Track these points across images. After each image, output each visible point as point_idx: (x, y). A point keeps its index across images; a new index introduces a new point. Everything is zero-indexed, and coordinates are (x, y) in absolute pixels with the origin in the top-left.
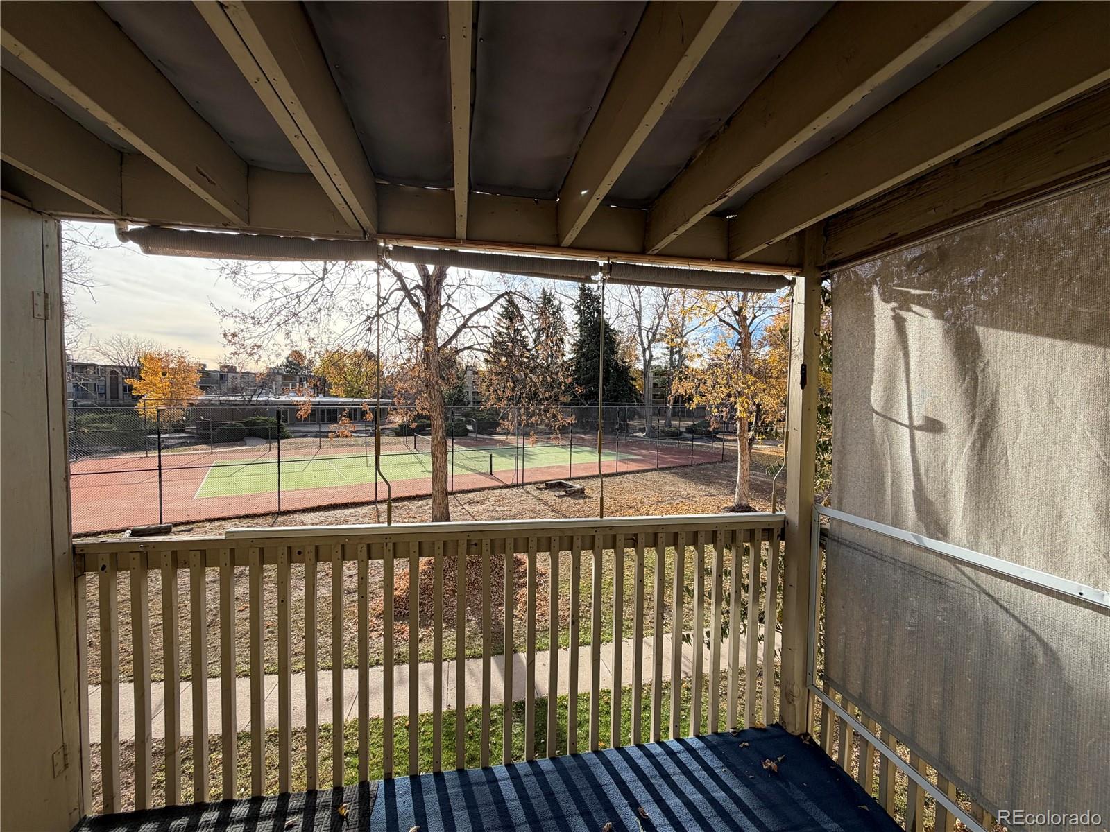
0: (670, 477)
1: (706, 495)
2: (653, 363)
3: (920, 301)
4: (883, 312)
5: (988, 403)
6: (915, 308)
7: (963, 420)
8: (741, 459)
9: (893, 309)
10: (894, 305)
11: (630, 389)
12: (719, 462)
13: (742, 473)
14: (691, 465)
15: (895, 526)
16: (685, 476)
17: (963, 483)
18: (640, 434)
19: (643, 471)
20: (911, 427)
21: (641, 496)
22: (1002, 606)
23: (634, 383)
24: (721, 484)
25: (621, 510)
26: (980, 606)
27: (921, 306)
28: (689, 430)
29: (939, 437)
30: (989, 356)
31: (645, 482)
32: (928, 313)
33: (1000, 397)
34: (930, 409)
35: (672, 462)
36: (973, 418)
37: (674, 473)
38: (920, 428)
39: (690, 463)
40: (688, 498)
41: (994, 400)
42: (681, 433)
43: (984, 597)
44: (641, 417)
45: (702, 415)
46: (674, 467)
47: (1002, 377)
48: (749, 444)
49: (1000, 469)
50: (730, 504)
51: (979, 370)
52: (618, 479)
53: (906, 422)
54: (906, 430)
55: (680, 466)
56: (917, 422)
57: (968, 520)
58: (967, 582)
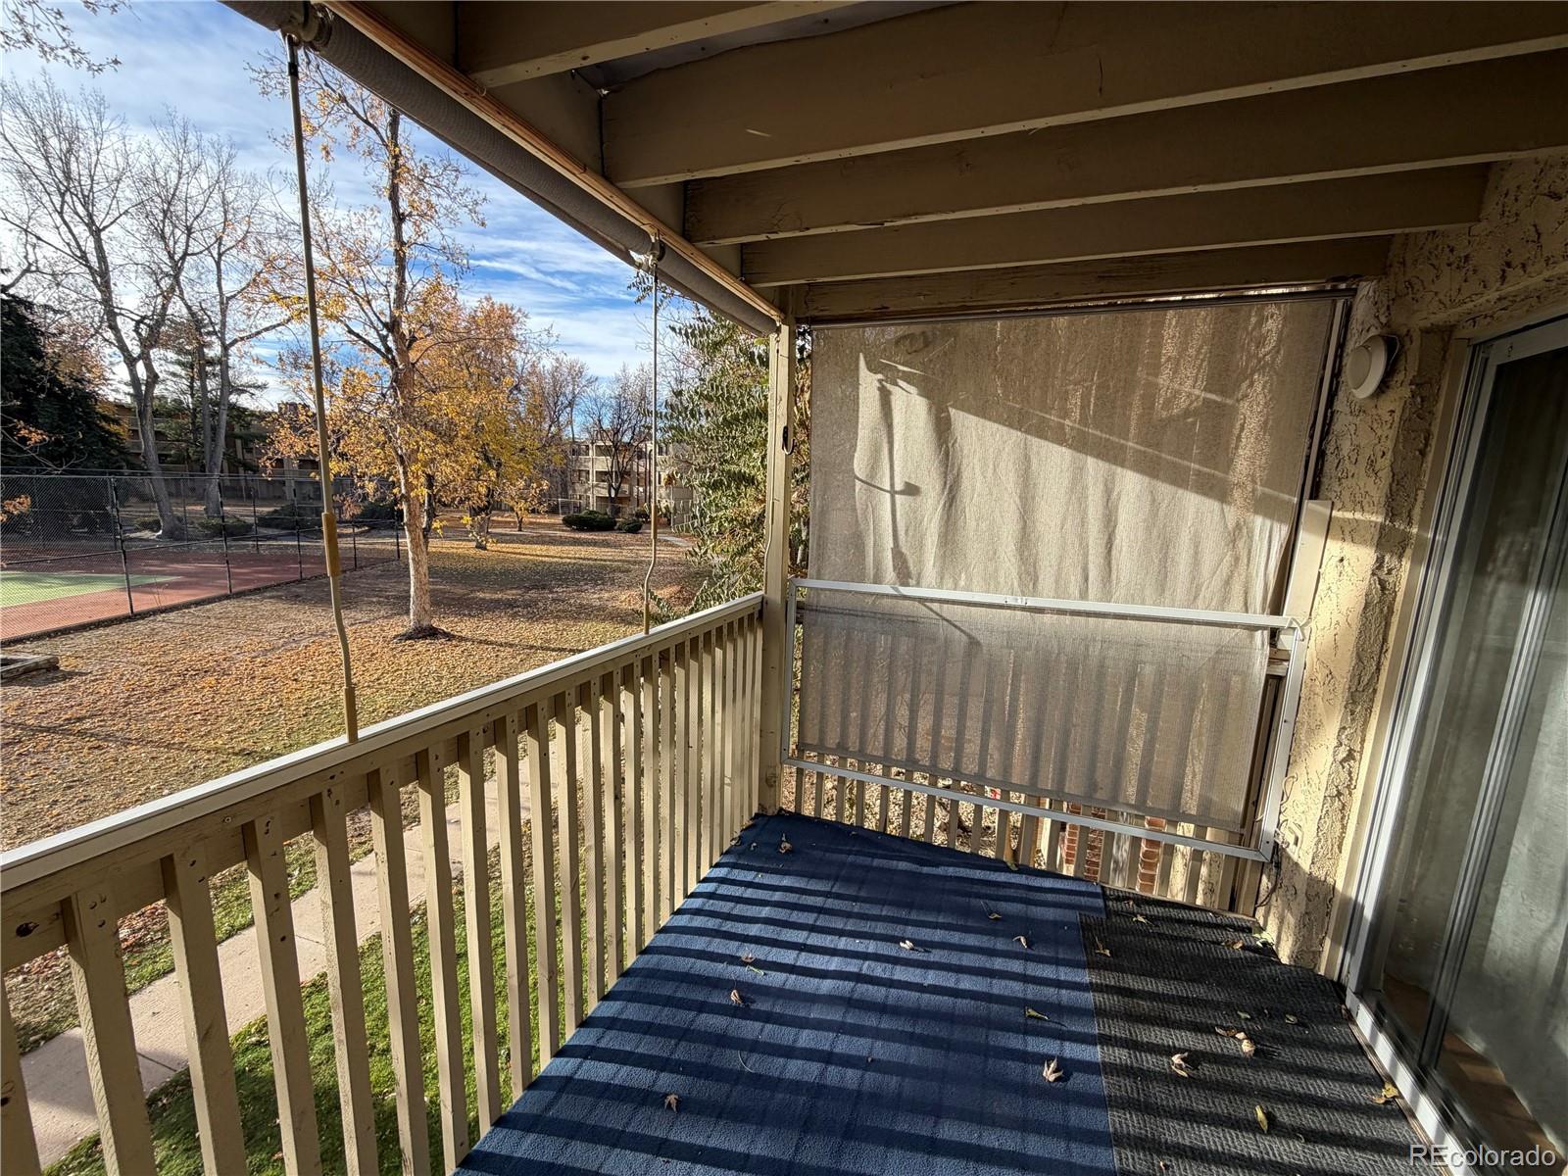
0: (267, 606)
1: (352, 625)
2: (158, 391)
3: (908, 378)
4: (869, 383)
5: (955, 472)
6: (901, 383)
7: (938, 487)
8: (414, 559)
9: (880, 381)
10: (880, 376)
11: (105, 441)
12: (351, 570)
13: (418, 580)
14: (301, 581)
15: (875, 583)
16: (296, 598)
17: (936, 538)
18: (147, 534)
19: (197, 603)
20: (893, 493)
21: (219, 649)
22: (956, 626)
23: (114, 428)
24: (370, 603)
25: (184, 682)
26: (943, 629)
27: (908, 383)
28: (265, 522)
29: (919, 499)
30: (958, 435)
31: (214, 622)
32: (913, 390)
33: (963, 468)
34: (913, 476)
35: (260, 580)
36: (945, 483)
37: (270, 598)
38: (902, 493)
39: (298, 577)
40: (323, 634)
41: (959, 469)
42: (248, 527)
43: (945, 623)
44: (144, 499)
45: (277, 494)
46: (267, 588)
47: (965, 452)
48: (425, 536)
49: (961, 523)
50: (402, 630)
51: (950, 445)
52: (141, 626)
53: (888, 488)
54: (888, 495)
55: (279, 585)
56: (899, 487)
57: (937, 564)
58: (934, 616)
